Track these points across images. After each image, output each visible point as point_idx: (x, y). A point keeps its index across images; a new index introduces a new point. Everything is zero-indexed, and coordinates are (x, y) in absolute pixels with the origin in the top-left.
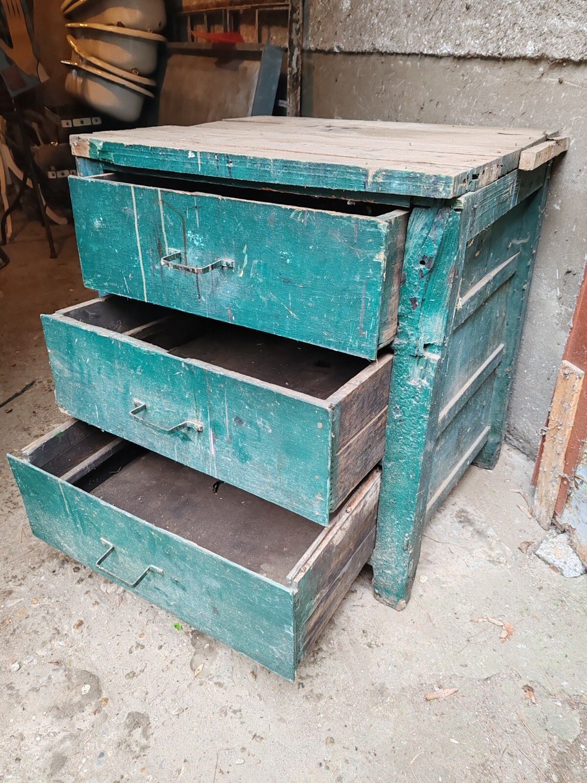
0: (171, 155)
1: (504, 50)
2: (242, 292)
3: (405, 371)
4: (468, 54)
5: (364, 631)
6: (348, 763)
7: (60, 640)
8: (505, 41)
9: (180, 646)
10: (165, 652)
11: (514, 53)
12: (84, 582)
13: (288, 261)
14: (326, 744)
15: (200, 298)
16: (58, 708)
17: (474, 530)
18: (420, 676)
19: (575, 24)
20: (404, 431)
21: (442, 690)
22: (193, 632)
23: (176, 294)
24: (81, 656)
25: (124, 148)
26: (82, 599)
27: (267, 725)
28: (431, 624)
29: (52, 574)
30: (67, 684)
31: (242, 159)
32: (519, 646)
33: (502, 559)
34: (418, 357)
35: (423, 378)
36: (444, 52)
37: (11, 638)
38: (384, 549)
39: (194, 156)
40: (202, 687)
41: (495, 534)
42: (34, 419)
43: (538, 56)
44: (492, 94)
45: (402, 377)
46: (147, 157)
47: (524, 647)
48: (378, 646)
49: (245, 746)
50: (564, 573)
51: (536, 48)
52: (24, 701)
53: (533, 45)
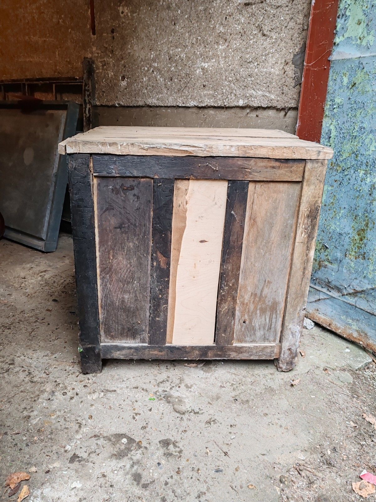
1: (227, 104)
4: (207, 106)
6: (279, 420)
7: (86, 427)
8: (227, 100)
9: (161, 406)
10: (154, 411)
11: (232, 105)
12: (75, 398)
16: (115, 455)
19: (262, 93)
22: (164, 397)
24: (105, 430)
26: (81, 406)
27: (233, 420)
29: (49, 400)
30: (110, 443)
32: (311, 357)
37: (51, 436)
43: (245, 106)
44: (221, 123)
49: (230, 431)
50: (307, 328)
51: (244, 103)
52: (91, 460)
53: (242, 101)
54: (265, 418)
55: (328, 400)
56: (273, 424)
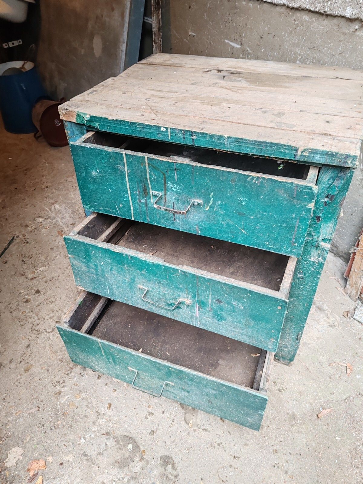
0: (146, 128)
1: (328, 10)
2: (208, 218)
3: (308, 254)
4: (300, 7)
5: (274, 382)
6: (288, 462)
7: (102, 419)
8: (329, 3)
9: (174, 410)
10: (167, 415)
11: (336, 13)
12: (102, 378)
13: (243, 203)
14: (274, 454)
15: (175, 220)
16: (119, 463)
17: (316, 307)
18: (311, 404)
20: (304, 283)
21: (324, 410)
23: (157, 217)
24: (118, 426)
25: (108, 121)
26: (105, 389)
27: (239, 449)
28: (308, 371)
29: (80, 375)
30: (118, 446)
31: (204, 135)
32: (357, 377)
33: (336, 324)
34: (317, 247)
35: (319, 257)
36: (280, 2)
37: (72, 422)
38: (284, 339)
39: (165, 130)
40: (196, 433)
41: (328, 308)
42: (25, 266)
43: (354, 18)
44: (316, 37)
45: (305, 257)
46: (127, 128)
47: (360, 377)
48: (284, 390)
49: (231, 464)
51: (354, 13)
52: (97, 462)
53: (351, 9)
54: (273, 456)
55: (354, 446)
56: (278, 467)
